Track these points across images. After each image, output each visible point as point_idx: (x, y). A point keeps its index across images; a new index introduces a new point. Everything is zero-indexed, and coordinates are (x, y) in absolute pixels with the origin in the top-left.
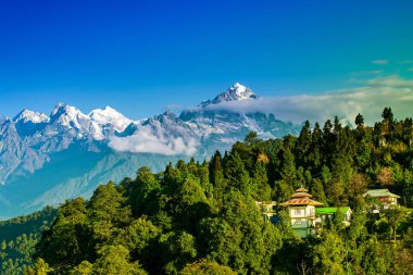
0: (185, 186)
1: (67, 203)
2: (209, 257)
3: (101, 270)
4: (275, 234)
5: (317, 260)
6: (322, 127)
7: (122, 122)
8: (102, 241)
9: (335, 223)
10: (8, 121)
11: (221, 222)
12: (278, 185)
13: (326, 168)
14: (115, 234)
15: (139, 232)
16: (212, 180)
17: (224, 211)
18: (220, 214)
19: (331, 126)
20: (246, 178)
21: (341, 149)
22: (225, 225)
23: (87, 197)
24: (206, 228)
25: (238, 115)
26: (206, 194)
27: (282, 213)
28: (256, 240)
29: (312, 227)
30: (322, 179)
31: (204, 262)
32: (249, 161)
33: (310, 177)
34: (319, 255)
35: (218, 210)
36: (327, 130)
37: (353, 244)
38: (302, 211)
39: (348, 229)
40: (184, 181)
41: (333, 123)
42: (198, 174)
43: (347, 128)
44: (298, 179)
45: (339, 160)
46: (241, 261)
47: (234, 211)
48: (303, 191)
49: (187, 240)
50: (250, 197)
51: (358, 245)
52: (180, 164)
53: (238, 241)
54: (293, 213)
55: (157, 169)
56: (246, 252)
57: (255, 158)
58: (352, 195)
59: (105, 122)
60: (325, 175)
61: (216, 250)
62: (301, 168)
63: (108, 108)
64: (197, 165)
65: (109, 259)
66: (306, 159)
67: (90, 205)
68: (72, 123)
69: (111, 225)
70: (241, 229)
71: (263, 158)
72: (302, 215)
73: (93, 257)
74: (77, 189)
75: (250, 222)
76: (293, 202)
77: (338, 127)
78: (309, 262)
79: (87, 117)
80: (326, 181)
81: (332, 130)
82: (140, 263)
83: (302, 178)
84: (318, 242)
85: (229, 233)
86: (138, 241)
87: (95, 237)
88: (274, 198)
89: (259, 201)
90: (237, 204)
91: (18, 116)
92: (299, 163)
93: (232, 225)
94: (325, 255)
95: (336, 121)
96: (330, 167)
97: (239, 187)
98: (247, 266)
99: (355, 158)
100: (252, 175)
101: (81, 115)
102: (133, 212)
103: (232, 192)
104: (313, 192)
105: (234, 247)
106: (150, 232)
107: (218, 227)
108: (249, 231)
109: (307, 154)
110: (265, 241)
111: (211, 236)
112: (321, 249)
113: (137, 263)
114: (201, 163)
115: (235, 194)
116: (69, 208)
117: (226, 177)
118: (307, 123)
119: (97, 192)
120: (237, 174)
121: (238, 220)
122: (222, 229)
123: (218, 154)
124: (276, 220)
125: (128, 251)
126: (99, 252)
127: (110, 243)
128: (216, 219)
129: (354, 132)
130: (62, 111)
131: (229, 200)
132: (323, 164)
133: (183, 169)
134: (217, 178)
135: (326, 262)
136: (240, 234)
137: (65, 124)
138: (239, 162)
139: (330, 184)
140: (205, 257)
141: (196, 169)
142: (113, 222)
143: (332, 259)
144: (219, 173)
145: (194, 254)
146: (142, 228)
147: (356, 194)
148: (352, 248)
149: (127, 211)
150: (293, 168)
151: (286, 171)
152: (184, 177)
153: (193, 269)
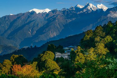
1: (88, 31)
3: (96, 50)
7: (105, 8)
8: (96, 42)
10: (73, 8)
14: (101, 40)
15: (107, 40)
23: (94, 29)
55: (113, 22)
59: (100, 8)
63: (101, 4)
65: (98, 47)
67: (94, 32)
68: (91, 8)
69: (99, 37)
73: (94, 46)
74: (91, 27)
82: (107, 48)
86: (107, 42)
91: (76, 6)
101: (94, 6)
102: (106, 34)
106: (111, 40)
113: (106, 48)
119: (96, 28)
125: (104, 45)
126: (96, 45)
127: (99, 42)
130: (88, 5)
137: (89, 8)
146: (108, 38)
149: (104, 34)
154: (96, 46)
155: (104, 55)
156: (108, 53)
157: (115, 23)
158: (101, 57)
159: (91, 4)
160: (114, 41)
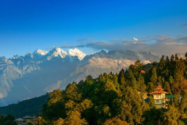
0: (106, 84)
1: (54, 91)
2: (117, 117)
3: (67, 122)
4: (147, 107)
5: (165, 118)
6: (169, 58)
7: (82, 55)
8: (68, 109)
9: (174, 102)
10: (30, 54)
11: (122, 101)
12: (149, 84)
13: (171, 77)
14: (75, 106)
15: (85, 105)
16: (119, 81)
17: (124, 96)
18: (122, 97)
19: (174, 58)
20: (134, 81)
21: (178, 68)
22: (124, 103)
23: (64, 88)
24: (116, 103)
25: (134, 52)
26: (116, 88)
27: (150, 97)
28: (138, 109)
29: (164, 103)
30: (169, 82)
31: (114, 119)
32: (136, 73)
33: (164, 81)
34: (167, 117)
35: (121, 95)
36: (172, 60)
37: (182, 112)
38: (159, 96)
39: (180, 104)
40: (106, 82)
41: (174, 56)
42: (112, 79)
43: (181, 59)
44: (158, 81)
45: (177, 73)
46: (131, 119)
47: (128, 95)
48: (160, 87)
49: (106, 109)
50: (136, 90)
51: (184, 112)
52: (105, 74)
53: (130, 110)
54: (155, 97)
55: (95, 77)
56: (134, 114)
57: (139, 72)
58: (182, 89)
59: (74, 55)
60: (171, 80)
61: (120, 114)
62: (160, 77)
63: (75, 48)
64: (113, 75)
65: (71, 117)
66: (162, 73)
67: (64, 92)
68: (59, 55)
69: (72, 102)
70: (131, 104)
71: (143, 72)
72: (159, 98)
73: (64, 117)
74: (59, 85)
75: (135, 101)
76: (155, 92)
77: (177, 58)
78: (162, 119)
79: (66, 53)
80: (171, 82)
83: (160, 81)
84: (166, 110)
85: (126, 107)
86: (85, 109)
87: (66, 107)
88: (147, 90)
89: (140, 91)
90: (130, 93)
91: (35, 52)
92: (159, 74)
93: (127, 102)
94: (169, 117)
95: (176, 56)
96: (173, 76)
97: (131, 85)
98: (134, 121)
99: (184, 72)
100: (137, 80)
101: (63, 52)
102: (83, 96)
103: (128, 87)
104: (165, 88)
105: (128, 112)
106: (90, 105)
107: (121, 103)
108: (135, 105)
109: (163, 70)
110: (143, 110)
111: (118, 107)
112: (168, 114)
113: (84, 119)
114: (115, 74)
115: (129, 89)
116: (55, 94)
117: (126, 81)
118: (163, 56)
119: (67, 87)
120: (130, 79)
121: (130, 100)
122: (123, 104)
123: (123, 70)
124: (147, 100)
125: (80, 114)
126: (67, 114)
127: (72, 110)
128: (120, 100)
129: (184, 60)
130: (55, 50)
131: (126, 91)
132: (170, 75)
133: (106, 77)
134: (122, 81)
135: (170, 120)
136: (131, 107)
137: (56, 56)
138: (131, 73)
139: (173, 84)
140: (115, 117)
141: (112, 77)
142: (74, 100)
143: (172, 118)
144: (123, 79)
145: (110, 115)
146: (87, 103)
147: (184, 89)
148: (182, 113)
149: (80, 95)
150: (156, 77)
151: (152, 78)
152: (106, 80)
153: (110, 122)
154: (67, 116)
157: (97, 79)
159: (59, 49)
160: (96, 107)
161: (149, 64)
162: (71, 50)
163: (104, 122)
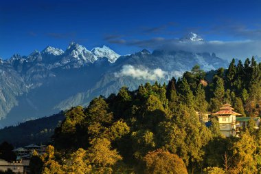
0: (149, 100)
1: (72, 108)
2: (164, 148)
3: (91, 155)
4: (208, 134)
5: (236, 152)
6: (243, 63)
7: (113, 56)
8: (93, 135)
9: (248, 128)
10: (38, 53)
11: (172, 125)
12: (212, 101)
13: (245, 91)
14: (102, 131)
15: (118, 130)
16: (168, 96)
17: (175, 117)
18: (172, 118)
19: (249, 63)
20: (191, 95)
21: (256, 78)
22: (175, 127)
23: (87, 105)
24: (163, 128)
25: (191, 53)
26: (164, 106)
27: (214, 120)
28: (196, 138)
29: (233, 130)
30: (242, 97)
31: (160, 151)
32: (194, 84)
33: (234, 96)
34: (237, 149)
35: (171, 116)
36: (246, 65)
38: (227, 119)
39: (257, 131)
40: (149, 97)
41: (250, 60)
42: (158, 92)
43: (260, 64)
44: (226, 96)
45: (254, 86)
46: (185, 151)
47: (181, 117)
48: (228, 105)
49: (149, 135)
50: (193, 109)
52: (147, 84)
53: (183, 137)
54: (221, 120)
55: (133, 88)
56: (189, 145)
57: (198, 83)
59: (101, 55)
60: (244, 96)
61: (169, 143)
62: (229, 90)
63: (104, 46)
64: (159, 87)
65: (96, 147)
66: (232, 84)
67: (86, 111)
68: (80, 56)
69: (99, 125)
70: (186, 130)
71: (203, 82)
72: (227, 122)
73: (87, 146)
74: (79, 101)
75: (192, 125)
76: (221, 113)
77: (254, 63)
78: (230, 153)
79: (90, 52)
80: (245, 99)
81: (250, 65)
82: (117, 151)
83: (229, 97)
84: (237, 140)
85: (177, 133)
86: (117, 136)
87: (89, 133)
88: (209, 110)
89: (199, 111)
90: (183, 113)
91: (44, 51)
92: (227, 86)
93: (179, 127)
94: (241, 149)
95: (253, 59)
96: (248, 90)
97: (186, 102)
98: (189, 154)
100: (194, 94)
101: (86, 51)
102: (114, 115)
103: (181, 105)
104: (236, 106)
105: (180, 142)
106: (125, 130)
107: (170, 128)
108: (191, 131)
109: (233, 81)
110: (202, 138)
111: (166, 134)
112: (239, 145)
113: (115, 150)
114: (162, 85)
115: (183, 107)
116: (72, 113)
117: (178, 95)
118: (233, 60)
119: (92, 103)
120: (185, 93)
122: (173, 130)
123: (174, 79)
124: (209, 124)
125: (109, 143)
126: (91, 143)
127: (99, 137)
128: (169, 123)
130: (74, 48)
131: (178, 110)
132: (243, 87)
133: (148, 89)
134: (172, 95)
135: (242, 153)
136: (185, 133)
137: (75, 56)
138: (186, 84)
139: (247, 101)
140: (161, 148)
141: (158, 89)
142: (100, 122)
143: (246, 152)
144: (174, 92)
145: (154, 145)
146: (120, 127)
149: (110, 116)
150: (223, 90)
151: (217, 92)
152: (149, 94)
153: (153, 156)
154: (90, 145)
155: (108, 165)
156: (119, 161)
157: (136, 91)
158: (102, 170)
159: (81, 46)
160: (134, 133)
161: (212, 71)
162: (98, 48)
163: (144, 155)
